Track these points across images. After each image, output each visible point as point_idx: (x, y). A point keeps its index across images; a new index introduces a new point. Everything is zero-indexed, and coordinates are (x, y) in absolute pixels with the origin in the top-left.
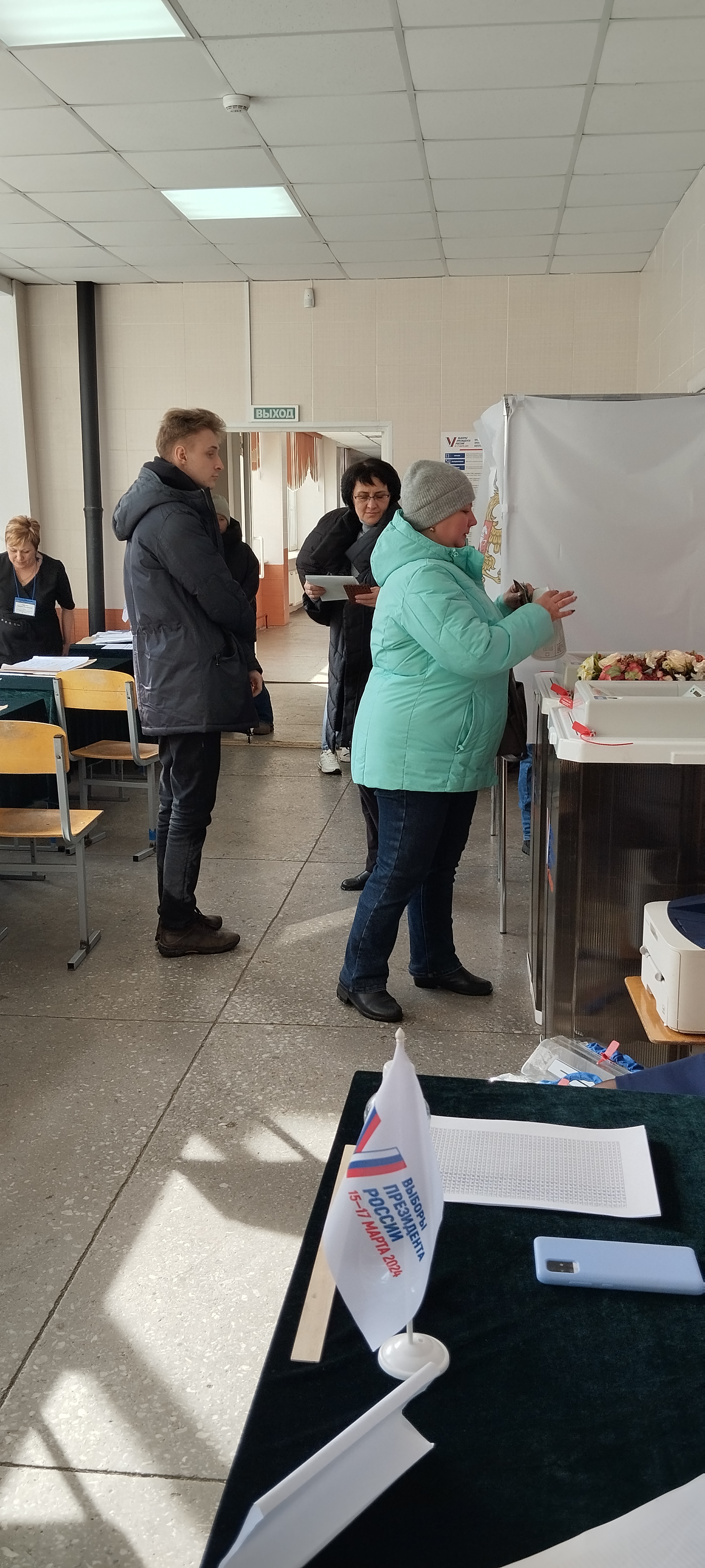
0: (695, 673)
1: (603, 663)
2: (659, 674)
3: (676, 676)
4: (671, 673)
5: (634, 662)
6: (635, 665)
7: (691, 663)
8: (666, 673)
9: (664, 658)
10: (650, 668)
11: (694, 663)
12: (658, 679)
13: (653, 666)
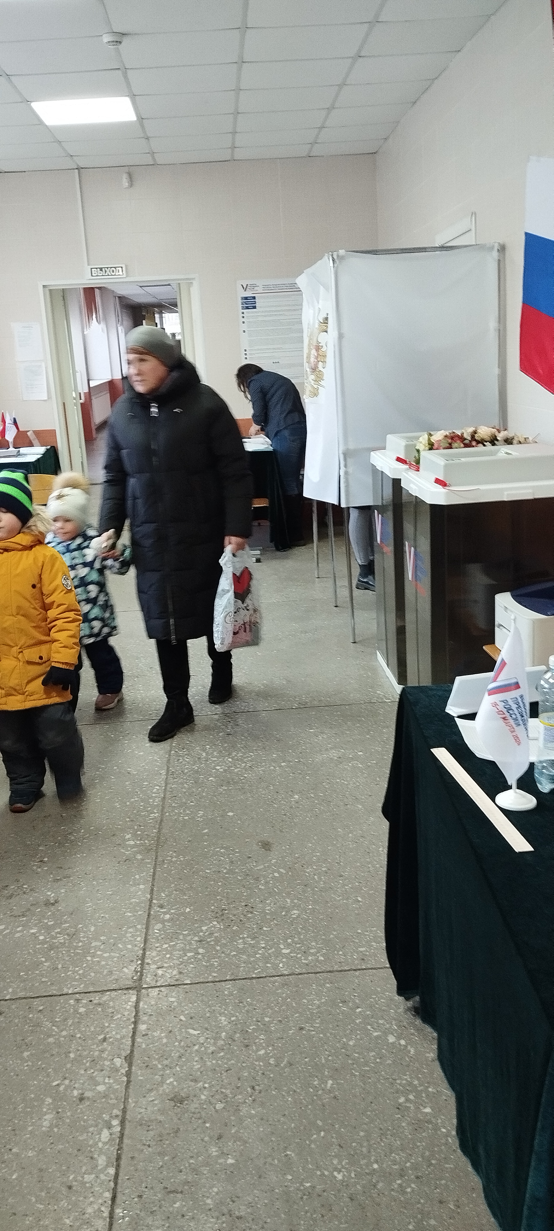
0: (497, 440)
1: (434, 439)
2: (474, 443)
3: (485, 443)
4: (482, 442)
5: (456, 436)
6: (457, 438)
7: (495, 433)
8: (478, 442)
9: (475, 432)
10: (466, 439)
11: (497, 434)
12: (473, 447)
13: (469, 438)
